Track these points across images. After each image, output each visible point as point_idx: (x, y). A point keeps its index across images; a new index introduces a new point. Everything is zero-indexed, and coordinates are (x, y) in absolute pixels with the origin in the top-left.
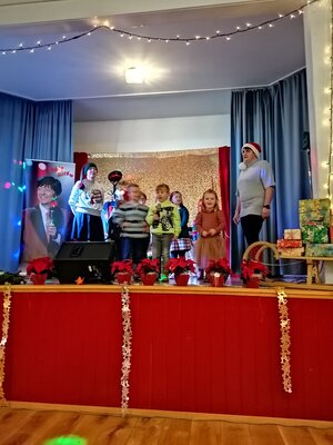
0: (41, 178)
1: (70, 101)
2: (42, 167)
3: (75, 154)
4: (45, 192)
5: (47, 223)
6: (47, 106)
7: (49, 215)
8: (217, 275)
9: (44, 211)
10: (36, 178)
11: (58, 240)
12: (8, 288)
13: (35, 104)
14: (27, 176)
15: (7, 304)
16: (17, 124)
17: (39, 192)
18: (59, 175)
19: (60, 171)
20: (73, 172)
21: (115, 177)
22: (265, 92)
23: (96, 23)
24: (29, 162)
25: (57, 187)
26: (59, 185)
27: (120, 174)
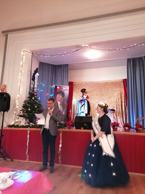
0: (58, 91)
1: (68, 65)
2: (58, 87)
3: (69, 82)
4: (59, 96)
5: (60, 107)
6: (60, 66)
7: (60, 104)
8: (127, 128)
9: (59, 103)
10: (56, 91)
11: (64, 113)
12: (61, 130)
13: (56, 66)
14: (53, 91)
15: (61, 135)
16: (50, 73)
17: (57, 96)
18: (64, 90)
19: (64, 89)
20: (68, 89)
21: (83, 91)
22: (140, 59)
23: (83, 45)
24: (54, 86)
25: (63, 94)
26: (64, 93)
27: (85, 89)
